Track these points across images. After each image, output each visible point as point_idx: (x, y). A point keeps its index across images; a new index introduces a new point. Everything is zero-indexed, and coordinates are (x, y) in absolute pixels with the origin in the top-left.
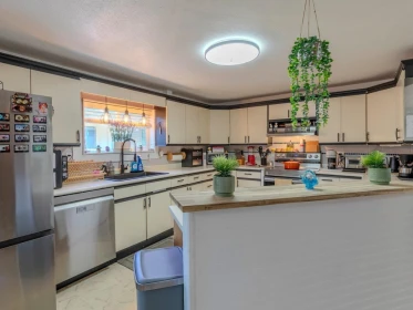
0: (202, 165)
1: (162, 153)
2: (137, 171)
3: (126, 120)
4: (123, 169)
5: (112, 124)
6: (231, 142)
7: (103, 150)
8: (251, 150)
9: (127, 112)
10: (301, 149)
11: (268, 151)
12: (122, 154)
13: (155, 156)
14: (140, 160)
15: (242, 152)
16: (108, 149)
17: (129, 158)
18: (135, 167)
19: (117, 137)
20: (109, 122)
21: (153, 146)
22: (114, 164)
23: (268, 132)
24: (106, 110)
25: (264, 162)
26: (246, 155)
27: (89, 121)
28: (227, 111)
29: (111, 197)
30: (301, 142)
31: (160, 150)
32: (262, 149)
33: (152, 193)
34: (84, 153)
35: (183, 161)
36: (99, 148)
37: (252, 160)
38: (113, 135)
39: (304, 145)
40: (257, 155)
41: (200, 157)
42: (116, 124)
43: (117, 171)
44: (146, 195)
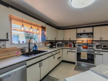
0: (56, 47)
1: (44, 43)
2: (35, 50)
3: (31, 30)
4: (30, 50)
5: (25, 32)
6: (64, 40)
7: (21, 42)
8: (70, 42)
9: (31, 28)
10: (86, 42)
11: (76, 43)
12: (29, 44)
13: (41, 44)
14: (36, 46)
15: (67, 43)
16: (23, 42)
17: (32, 46)
18: (34, 49)
19: (27, 37)
20: (24, 31)
21: (41, 41)
22: (26, 48)
23: (77, 37)
24: (23, 25)
25: (74, 46)
26: (69, 44)
27: (15, 30)
28: (63, 30)
29: (25, 66)
30: (86, 40)
31: (43, 43)
32: (74, 42)
33: (42, 60)
34: (11, 44)
35: (50, 46)
36: (19, 42)
37: (70, 46)
38: (26, 36)
39: (87, 41)
40: (72, 44)
41: (55, 45)
42: (27, 32)
43: (27, 51)
44: (40, 61)
